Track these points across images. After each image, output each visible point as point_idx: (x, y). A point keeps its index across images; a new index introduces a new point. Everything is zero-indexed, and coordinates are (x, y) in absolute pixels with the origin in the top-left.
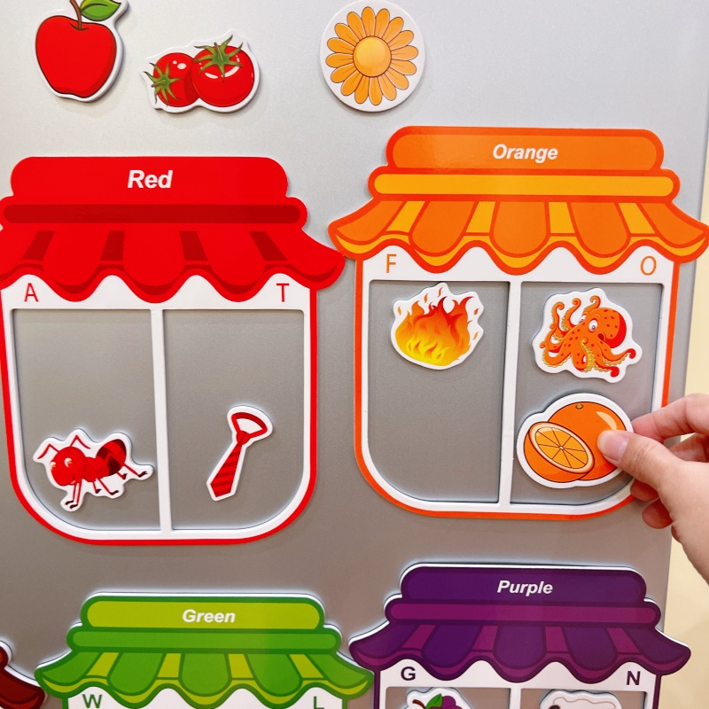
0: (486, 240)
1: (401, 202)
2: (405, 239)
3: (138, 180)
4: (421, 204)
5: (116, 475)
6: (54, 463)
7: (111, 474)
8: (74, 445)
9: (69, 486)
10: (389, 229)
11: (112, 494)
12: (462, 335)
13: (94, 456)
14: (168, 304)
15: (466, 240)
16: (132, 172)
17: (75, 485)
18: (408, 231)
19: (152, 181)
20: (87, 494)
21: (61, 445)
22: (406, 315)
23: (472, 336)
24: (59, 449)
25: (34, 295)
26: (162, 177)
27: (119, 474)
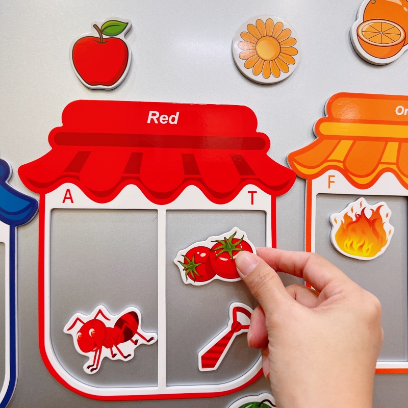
0: (394, 167)
1: (338, 141)
2: (341, 165)
3: (155, 118)
4: (351, 142)
5: (129, 341)
6: (80, 334)
7: (126, 340)
8: (97, 318)
9: (91, 352)
10: (330, 159)
11: (125, 357)
12: (381, 233)
13: (112, 326)
14: (170, 206)
15: (381, 167)
16: (151, 113)
17: (96, 351)
18: (342, 160)
19: (164, 119)
20: (106, 358)
21: (87, 317)
22: (340, 223)
23: (387, 233)
24: (85, 322)
25: (71, 198)
26: (172, 117)
27: (132, 341)
